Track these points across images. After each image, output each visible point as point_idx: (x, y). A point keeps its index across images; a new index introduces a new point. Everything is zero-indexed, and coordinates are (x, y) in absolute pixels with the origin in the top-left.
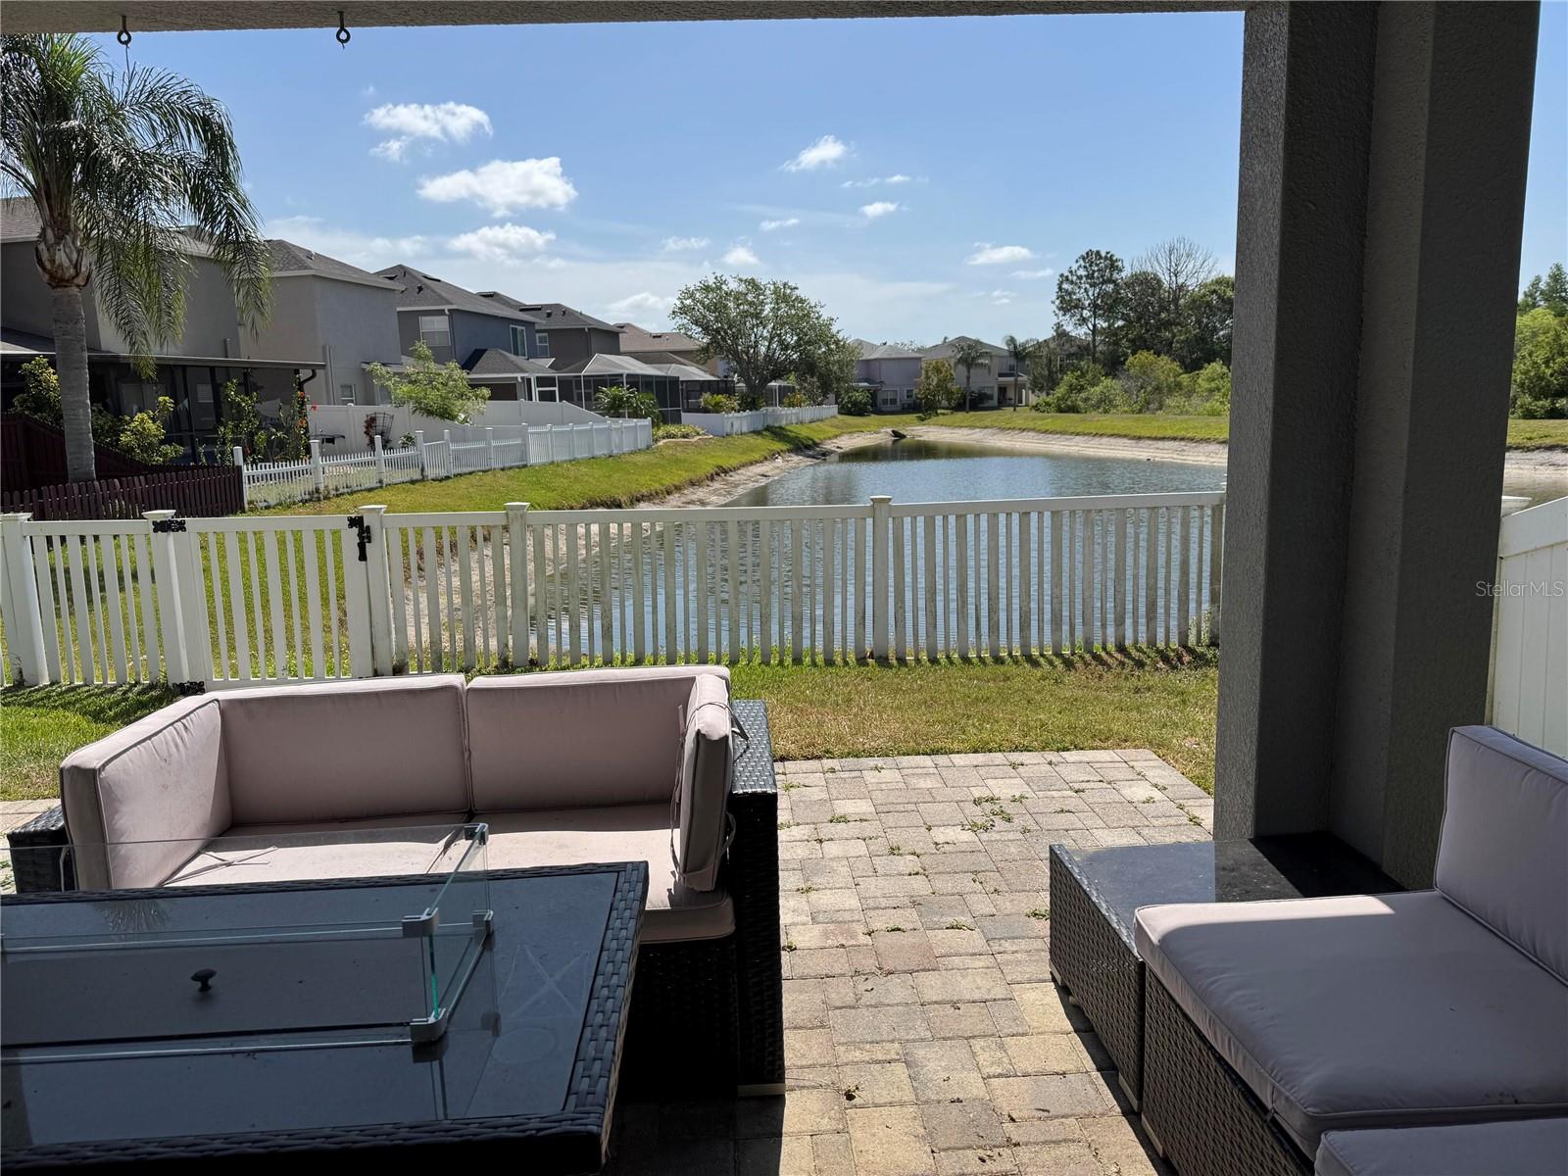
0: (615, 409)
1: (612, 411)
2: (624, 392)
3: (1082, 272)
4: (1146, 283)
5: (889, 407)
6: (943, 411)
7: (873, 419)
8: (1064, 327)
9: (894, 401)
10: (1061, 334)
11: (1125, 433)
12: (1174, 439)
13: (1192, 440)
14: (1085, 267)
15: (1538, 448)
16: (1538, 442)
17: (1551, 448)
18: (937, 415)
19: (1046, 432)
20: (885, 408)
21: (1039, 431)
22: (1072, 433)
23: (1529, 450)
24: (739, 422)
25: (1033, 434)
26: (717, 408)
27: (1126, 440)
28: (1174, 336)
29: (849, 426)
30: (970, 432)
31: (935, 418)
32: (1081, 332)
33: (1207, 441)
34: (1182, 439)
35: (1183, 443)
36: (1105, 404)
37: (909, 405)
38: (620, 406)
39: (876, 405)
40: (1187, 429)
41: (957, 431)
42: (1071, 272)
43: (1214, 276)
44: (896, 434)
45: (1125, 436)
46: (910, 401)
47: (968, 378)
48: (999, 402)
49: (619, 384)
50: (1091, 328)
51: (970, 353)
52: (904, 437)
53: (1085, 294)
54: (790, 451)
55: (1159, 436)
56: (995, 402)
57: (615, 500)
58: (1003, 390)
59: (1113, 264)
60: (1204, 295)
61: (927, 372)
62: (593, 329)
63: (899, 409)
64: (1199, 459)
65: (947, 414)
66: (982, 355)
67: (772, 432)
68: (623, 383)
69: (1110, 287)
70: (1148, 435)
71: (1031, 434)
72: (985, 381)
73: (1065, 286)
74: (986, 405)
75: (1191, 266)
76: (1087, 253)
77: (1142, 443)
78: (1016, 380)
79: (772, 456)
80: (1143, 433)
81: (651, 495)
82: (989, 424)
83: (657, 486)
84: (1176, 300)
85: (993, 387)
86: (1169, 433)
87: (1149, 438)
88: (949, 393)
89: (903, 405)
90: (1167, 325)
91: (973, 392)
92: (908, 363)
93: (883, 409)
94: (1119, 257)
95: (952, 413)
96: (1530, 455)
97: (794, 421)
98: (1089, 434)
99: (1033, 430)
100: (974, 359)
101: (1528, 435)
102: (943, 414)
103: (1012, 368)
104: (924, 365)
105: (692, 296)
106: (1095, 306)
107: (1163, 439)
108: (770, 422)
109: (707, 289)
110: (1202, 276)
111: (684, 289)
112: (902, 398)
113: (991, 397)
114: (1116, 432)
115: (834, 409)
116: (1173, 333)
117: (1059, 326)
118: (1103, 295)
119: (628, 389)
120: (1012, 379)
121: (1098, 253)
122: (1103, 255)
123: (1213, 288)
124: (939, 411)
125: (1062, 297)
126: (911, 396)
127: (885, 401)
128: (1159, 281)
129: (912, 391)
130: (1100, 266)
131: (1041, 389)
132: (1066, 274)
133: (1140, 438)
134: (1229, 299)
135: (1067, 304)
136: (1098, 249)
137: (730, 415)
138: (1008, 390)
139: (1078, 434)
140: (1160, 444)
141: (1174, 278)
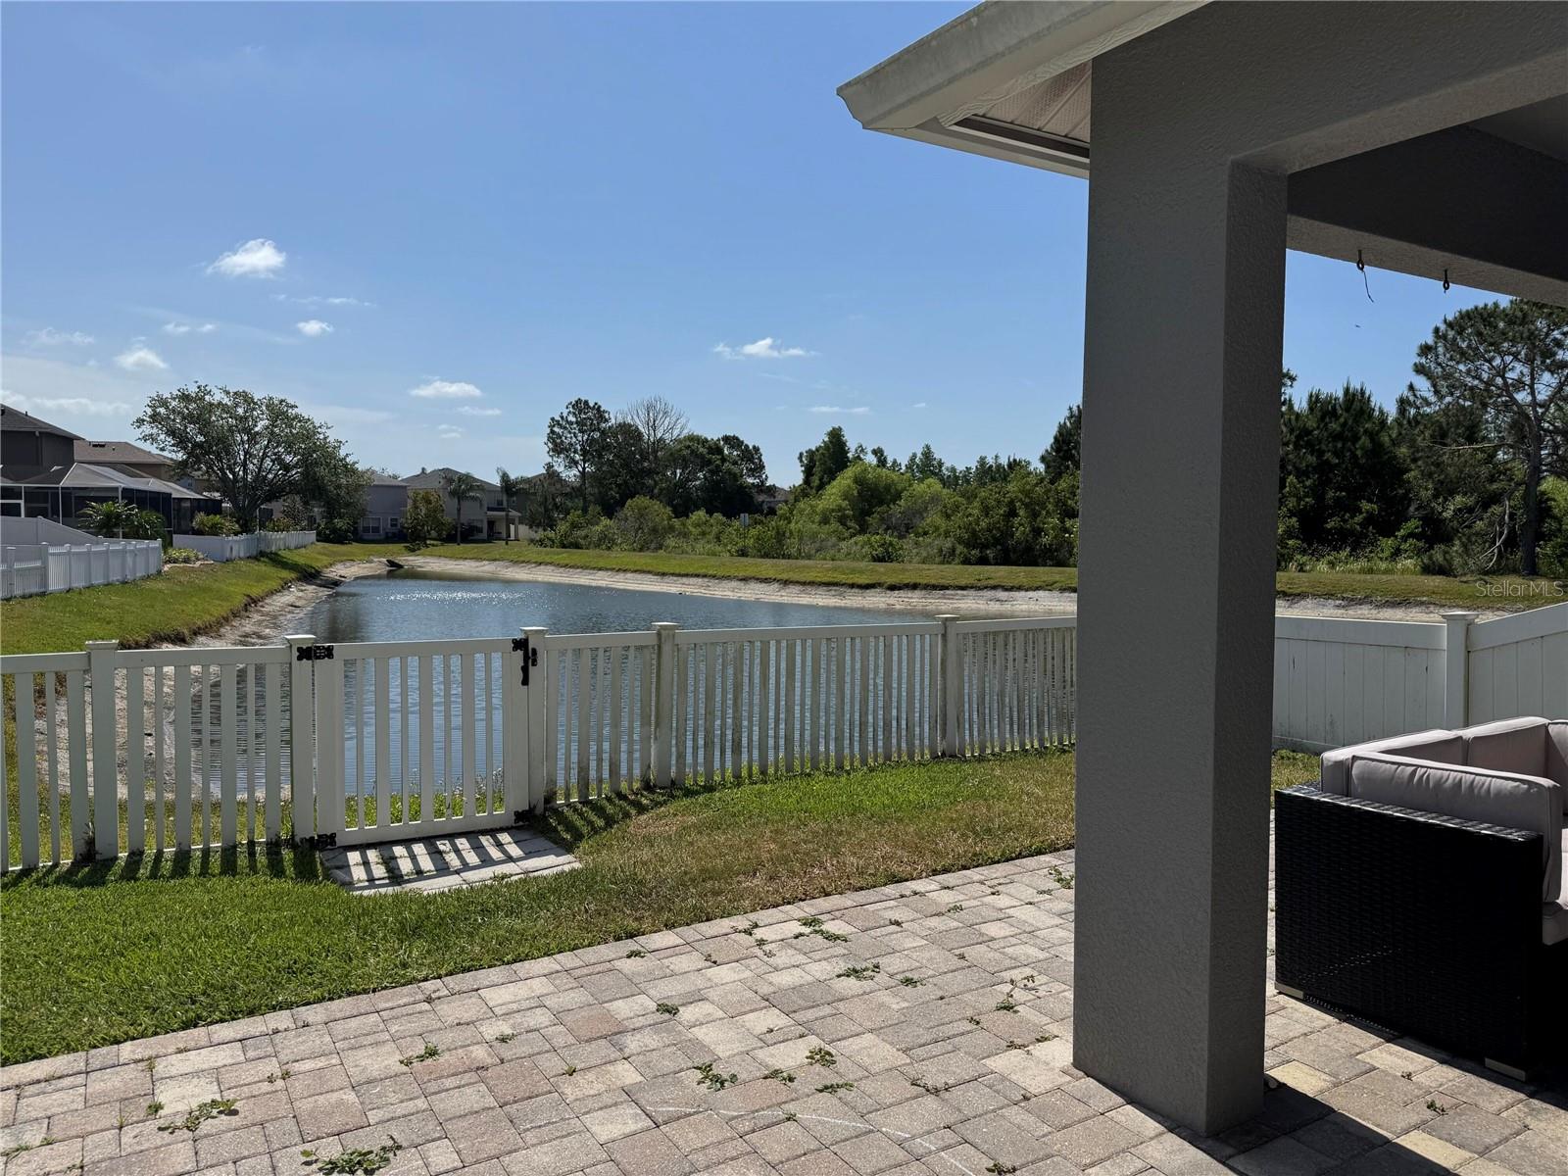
0: (108, 527)
1: (104, 530)
2: (119, 507)
3: (572, 418)
4: (628, 431)
5: (370, 536)
6: (432, 542)
7: (355, 547)
8: (556, 468)
9: (376, 530)
10: (551, 474)
11: (648, 569)
12: (697, 576)
13: (714, 577)
14: (574, 413)
15: (986, 588)
16: (985, 583)
17: (994, 588)
18: (427, 546)
19: (566, 566)
20: (366, 536)
21: (559, 566)
22: (594, 568)
23: (980, 589)
24: (237, 546)
25: (553, 568)
26: (215, 531)
27: (650, 576)
28: (656, 483)
29: (335, 554)
30: (478, 564)
31: (423, 550)
32: (570, 475)
33: (728, 578)
34: (705, 576)
35: (706, 580)
36: (606, 542)
37: (394, 534)
38: (116, 525)
39: (357, 534)
40: (707, 568)
41: (461, 562)
42: (562, 418)
43: (685, 433)
44: (391, 563)
45: (649, 572)
46: (394, 530)
47: (459, 510)
48: (489, 536)
49: (114, 499)
50: (581, 469)
51: (461, 486)
52: (401, 567)
53: (575, 438)
54: (299, 579)
55: (683, 572)
56: (484, 535)
57: (178, 634)
58: (491, 523)
59: (600, 414)
60: (681, 450)
61: (415, 501)
62: (47, 433)
63: (383, 537)
64: (725, 593)
65: (437, 546)
66: (471, 488)
67: (271, 559)
68: (117, 498)
69: (597, 435)
70: (672, 572)
71: (551, 568)
72: (474, 514)
73: (556, 429)
74: (476, 537)
75: (666, 423)
76: (577, 402)
77: (666, 579)
78: (507, 515)
79: (285, 586)
80: (666, 570)
81: (206, 627)
82: (498, 557)
83: (207, 618)
84: (655, 452)
85: (482, 521)
86: (691, 570)
87: (673, 574)
88: (440, 525)
89: (387, 533)
90: (650, 473)
91: (463, 524)
92: (395, 490)
93: (365, 537)
94: (606, 409)
95: (442, 545)
96: (981, 593)
97: (282, 548)
98: (612, 569)
99: (551, 564)
100: (464, 492)
101: (977, 577)
102: (433, 545)
103: (500, 503)
104: (411, 494)
105: (164, 403)
106: (584, 453)
107: (686, 575)
108: (263, 547)
109: (185, 397)
110: (676, 433)
111: (154, 395)
112: (386, 525)
113: (480, 530)
114: (639, 568)
115: (312, 535)
116: (655, 481)
117: (549, 466)
118: (592, 441)
119: (126, 506)
120: (504, 513)
121: (586, 402)
122: (591, 405)
123: (688, 443)
124: (428, 542)
125: (553, 439)
126: (396, 525)
127: (366, 529)
128: (640, 435)
129: (396, 519)
130: (587, 414)
131: (538, 526)
132: (558, 418)
133: (664, 574)
134: (701, 454)
135: (558, 447)
136: (587, 398)
137: (230, 538)
138: (497, 524)
139: (600, 569)
140: (685, 580)
141: (652, 432)
